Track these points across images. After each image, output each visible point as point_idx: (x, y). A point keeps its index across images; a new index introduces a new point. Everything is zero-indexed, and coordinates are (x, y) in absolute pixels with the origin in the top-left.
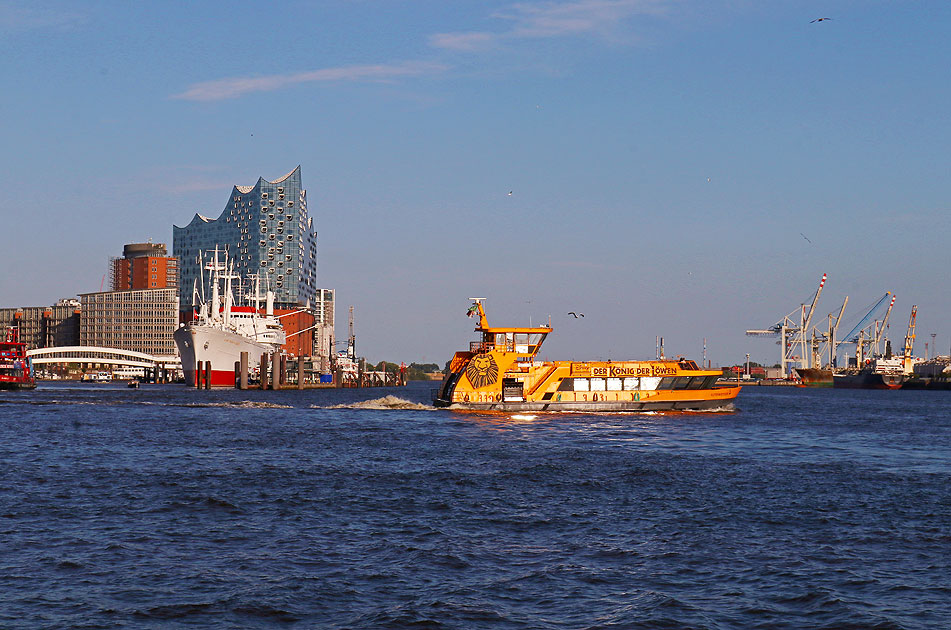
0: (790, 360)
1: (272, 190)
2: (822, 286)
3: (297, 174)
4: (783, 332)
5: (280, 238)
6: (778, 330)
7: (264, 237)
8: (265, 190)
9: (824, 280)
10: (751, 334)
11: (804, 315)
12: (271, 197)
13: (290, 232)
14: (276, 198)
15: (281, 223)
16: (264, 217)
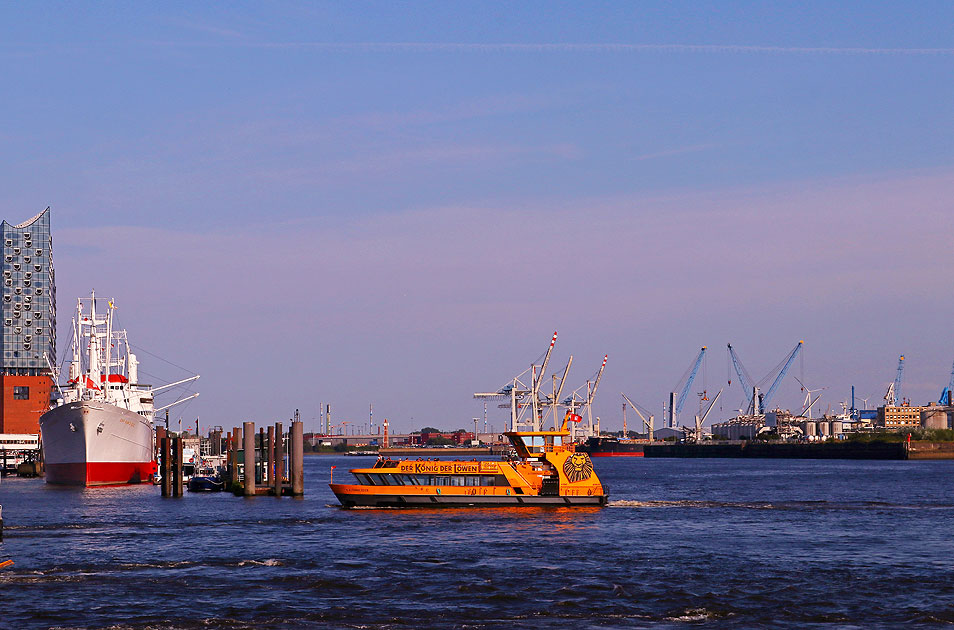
0: (522, 425)
1: (18, 236)
2: (552, 345)
3: (46, 218)
4: (513, 394)
5: (28, 292)
6: (508, 392)
7: (8, 291)
8: (9, 236)
9: (554, 339)
10: (478, 397)
11: (534, 376)
12: (16, 243)
13: (38, 285)
14: (22, 244)
15: (29, 275)
16: (9, 267)
